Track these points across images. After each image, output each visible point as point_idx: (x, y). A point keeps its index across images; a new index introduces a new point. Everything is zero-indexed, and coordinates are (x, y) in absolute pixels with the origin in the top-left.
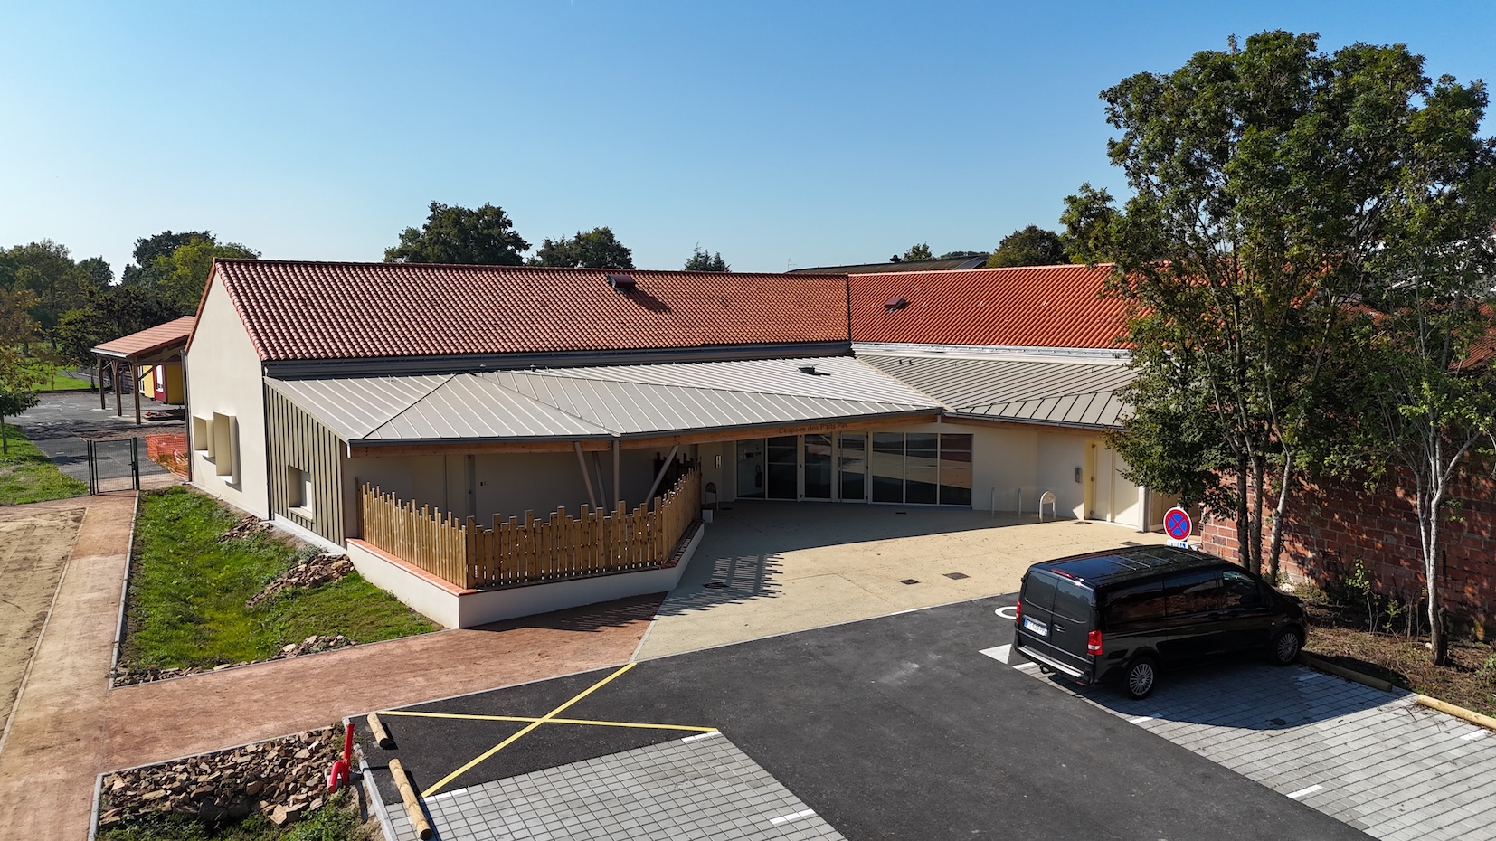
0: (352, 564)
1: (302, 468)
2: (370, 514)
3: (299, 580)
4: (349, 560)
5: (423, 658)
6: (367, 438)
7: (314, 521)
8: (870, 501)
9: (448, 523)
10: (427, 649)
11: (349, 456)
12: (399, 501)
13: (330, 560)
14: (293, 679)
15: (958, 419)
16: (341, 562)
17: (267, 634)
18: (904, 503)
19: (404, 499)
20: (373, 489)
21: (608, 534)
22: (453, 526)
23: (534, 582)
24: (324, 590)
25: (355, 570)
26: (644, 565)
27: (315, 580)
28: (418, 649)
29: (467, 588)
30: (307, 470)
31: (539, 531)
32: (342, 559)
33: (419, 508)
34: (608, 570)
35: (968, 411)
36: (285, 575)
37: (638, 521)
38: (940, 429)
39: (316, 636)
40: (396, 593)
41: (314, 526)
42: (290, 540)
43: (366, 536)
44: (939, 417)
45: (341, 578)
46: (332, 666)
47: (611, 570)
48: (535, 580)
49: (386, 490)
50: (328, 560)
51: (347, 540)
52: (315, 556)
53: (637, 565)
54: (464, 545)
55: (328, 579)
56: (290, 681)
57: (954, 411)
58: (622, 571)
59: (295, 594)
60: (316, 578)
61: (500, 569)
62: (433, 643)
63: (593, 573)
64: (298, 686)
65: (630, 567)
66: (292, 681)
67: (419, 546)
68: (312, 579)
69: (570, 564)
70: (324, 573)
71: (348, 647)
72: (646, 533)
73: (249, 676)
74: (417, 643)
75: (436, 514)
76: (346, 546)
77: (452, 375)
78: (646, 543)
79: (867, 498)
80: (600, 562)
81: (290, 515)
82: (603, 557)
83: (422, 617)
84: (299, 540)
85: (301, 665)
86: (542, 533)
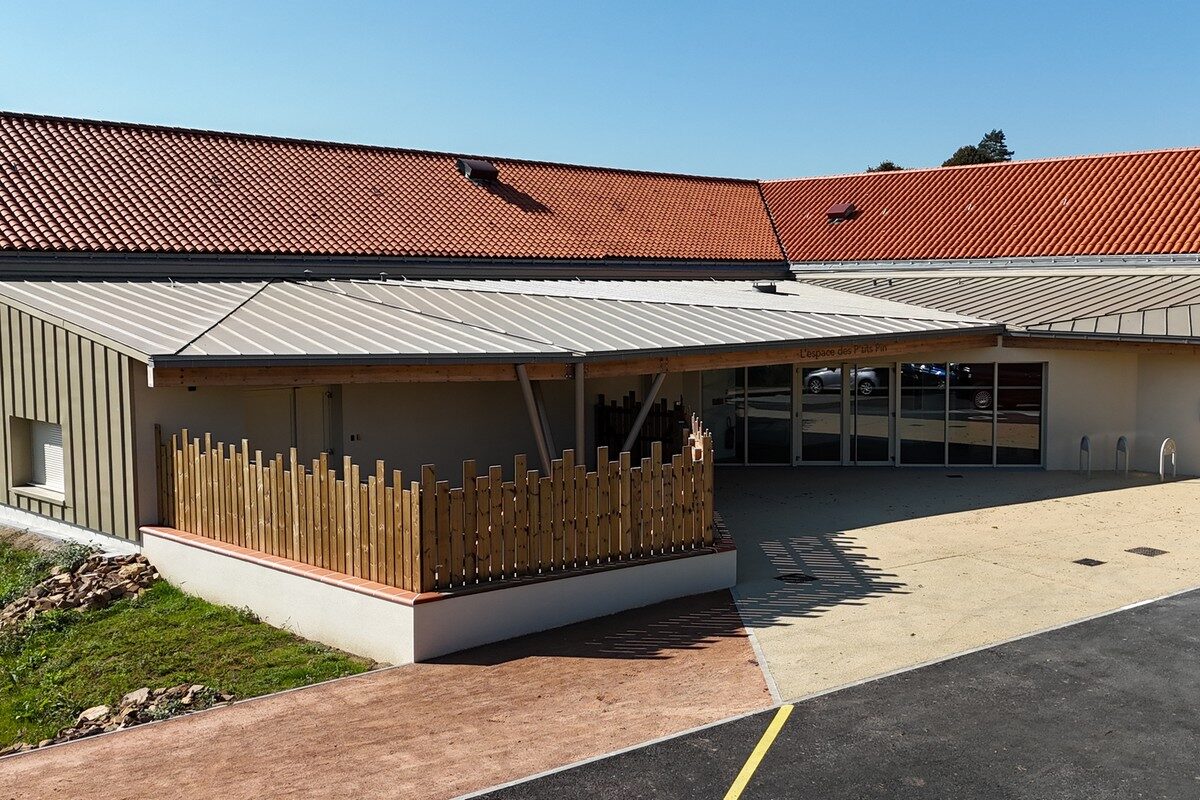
0: (154, 570)
1: (41, 418)
2: (189, 485)
3: (64, 598)
4: (147, 563)
5: (382, 717)
6: (181, 354)
7: (70, 504)
8: (898, 463)
9: (376, 481)
10: (378, 701)
11: (151, 383)
12: (259, 453)
13: (114, 564)
14: (145, 771)
15: (1031, 339)
16: (134, 567)
17: (28, 692)
18: (947, 465)
19: (269, 447)
20: (197, 440)
21: (636, 497)
22: (389, 482)
23: (528, 578)
24: (115, 612)
25: (160, 579)
26: (688, 547)
27: (96, 597)
28: (362, 701)
29: (422, 592)
30: (53, 419)
31: (536, 491)
32: (133, 561)
33: (305, 461)
34: (636, 556)
35: (1045, 328)
36: (34, 592)
37: (678, 474)
38: (1001, 355)
39: (146, 690)
40: (258, 611)
41: (69, 513)
42: (21, 539)
43: (180, 518)
44: (1000, 339)
45: (142, 591)
46: (213, 741)
47: (640, 557)
48: (528, 576)
49: (226, 437)
50: (109, 564)
51: (141, 529)
52: (79, 560)
53: (678, 548)
54: (416, 516)
55: (119, 593)
56: (140, 773)
57: (1024, 329)
58: (659, 558)
59: (64, 621)
60: (99, 592)
61: (474, 556)
62: (382, 688)
63: (614, 561)
64: (164, 783)
65: (668, 550)
66: (146, 776)
67: (304, 526)
68: (90, 595)
69: (582, 546)
70: (111, 586)
71: (220, 705)
72: (690, 495)
73: (48, 771)
74: (354, 690)
75: (347, 467)
76: (139, 540)
77: (265, 283)
78: (690, 511)
79: (894, 459)
80: (623, 544)
81: (14, 500)
82: (629, 535)
83: (322, 649)
84: (38, 538)
85: (147, 743)
86: (539, 494)
